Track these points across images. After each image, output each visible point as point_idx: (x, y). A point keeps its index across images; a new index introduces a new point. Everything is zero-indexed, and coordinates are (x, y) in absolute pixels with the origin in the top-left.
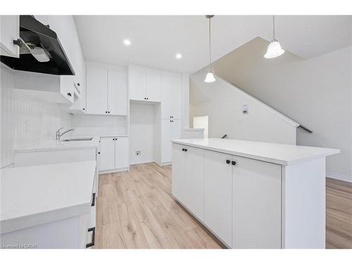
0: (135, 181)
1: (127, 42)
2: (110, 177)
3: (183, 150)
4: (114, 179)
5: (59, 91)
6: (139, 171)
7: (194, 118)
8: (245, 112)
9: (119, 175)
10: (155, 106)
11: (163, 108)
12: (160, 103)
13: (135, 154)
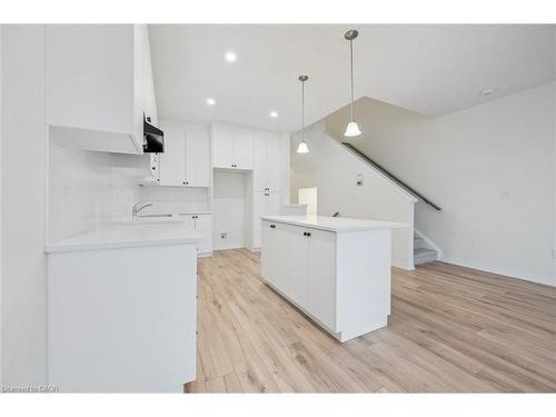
0: (220, 267)
6: (225, 257)
7: (300, 191)
8: (359, 183)
10: (246, 175)
12: (251, 171)
13: (220, 236)
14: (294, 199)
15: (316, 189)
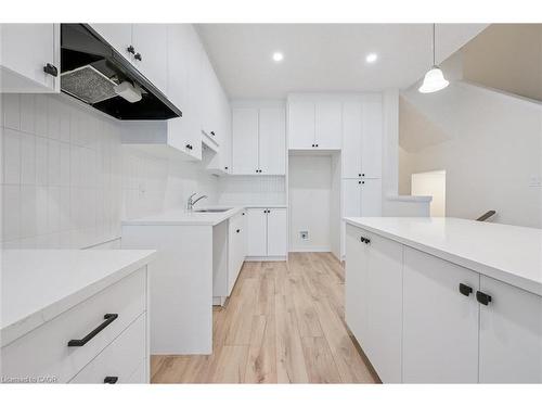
0: (292, 281)
1: (278, 57)
2: (258, 267)
3: (363, 239)
4: (263, 271)
5: (166, 142)
6: (303, 264)
7: (414, 176)
9: (271, 266)
10: (332, 156)
11: (344, 159)
12: (340, 151)
13: (300, 236)
14: (405, 188)
15: (444, 172)
